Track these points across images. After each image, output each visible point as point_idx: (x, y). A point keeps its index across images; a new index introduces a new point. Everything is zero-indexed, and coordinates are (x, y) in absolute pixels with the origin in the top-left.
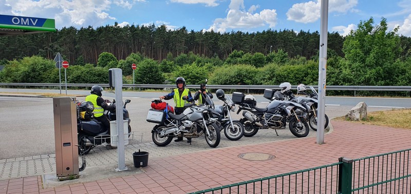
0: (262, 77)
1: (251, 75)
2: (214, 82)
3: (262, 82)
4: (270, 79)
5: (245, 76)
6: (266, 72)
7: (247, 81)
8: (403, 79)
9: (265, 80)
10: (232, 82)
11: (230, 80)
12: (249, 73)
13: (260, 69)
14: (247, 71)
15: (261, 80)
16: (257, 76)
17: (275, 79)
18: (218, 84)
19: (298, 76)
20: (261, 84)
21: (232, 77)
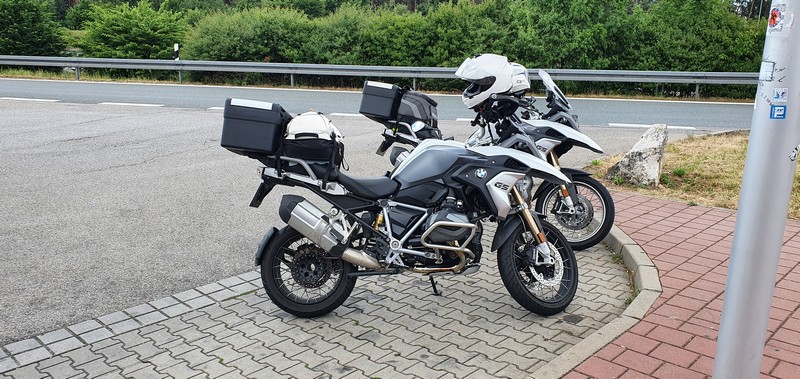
0: (326, 42)
1: (297, 36)
2: (200, 52)
3: (328, 54)
4: (346, 48)
5: (283, 38)
6: (338, 31)
7: (289, 52)
8: (648, 53)
9: (336, 52)
10: (247, 52)
11: (241, 49)
12: (293, 31)
13: (320, 22)
14: (286, 26)
15: (324, 49)
16: (314, 38)
17: (358, 48)
18: (211, 58)
19: (414, 43)
20: (325, 61)
21: (249, 40)
